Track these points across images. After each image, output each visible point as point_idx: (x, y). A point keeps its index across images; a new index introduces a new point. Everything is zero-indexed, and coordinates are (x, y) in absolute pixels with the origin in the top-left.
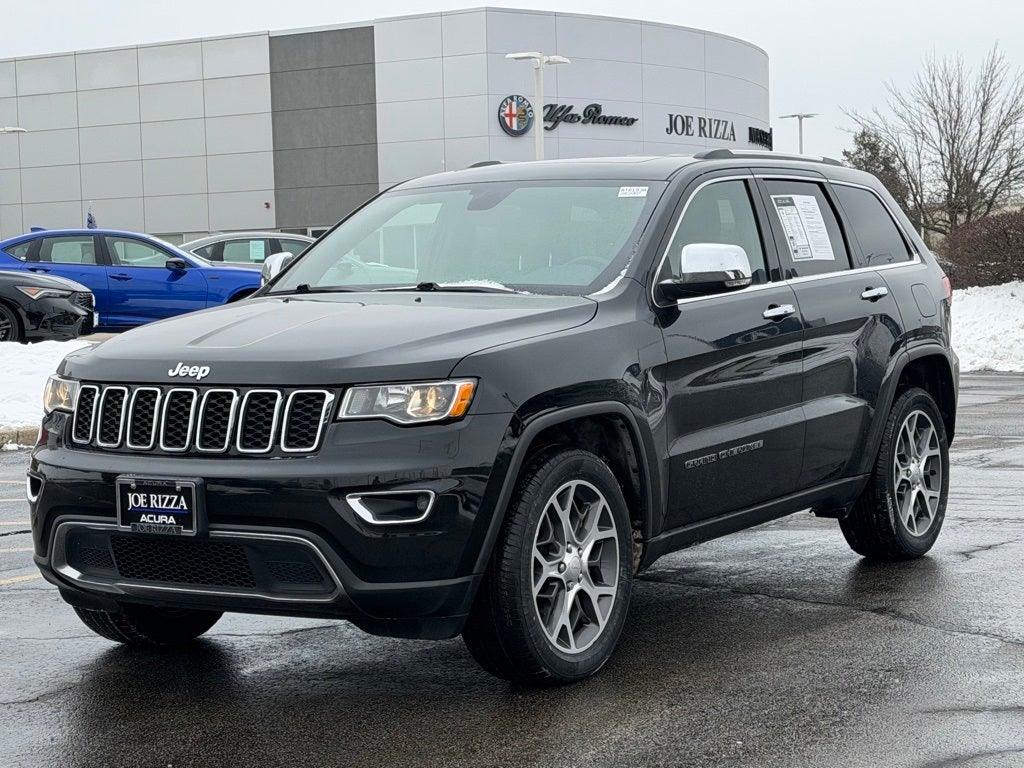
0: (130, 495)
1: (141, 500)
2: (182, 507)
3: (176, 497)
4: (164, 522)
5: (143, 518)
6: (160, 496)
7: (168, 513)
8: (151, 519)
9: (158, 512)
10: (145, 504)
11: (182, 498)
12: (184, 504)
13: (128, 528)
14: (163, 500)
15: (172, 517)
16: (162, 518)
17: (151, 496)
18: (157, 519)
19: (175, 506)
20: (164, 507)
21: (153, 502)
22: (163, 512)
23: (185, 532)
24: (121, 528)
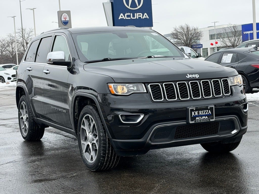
0: (193, 112)
1: (196, 113)
2: (210, 113)
3: (208, 111)
4: (204, 119)
5: (197, 118)
6: (203, 111)
7: (205, 116)
8: (199, 118)
9: (202, 116)
10: (197, 114)
12: (210, 112)
13: (193, 122)
14: (204, 112)
15: (206, 117)
16: (203, 117)
17: (200, 111)
18: (202, 118)
19: (207, 113)
20: (204, 114)
21: (200, 113)
22: (203, 116)
23: (211, 120)
24: (191, 122)
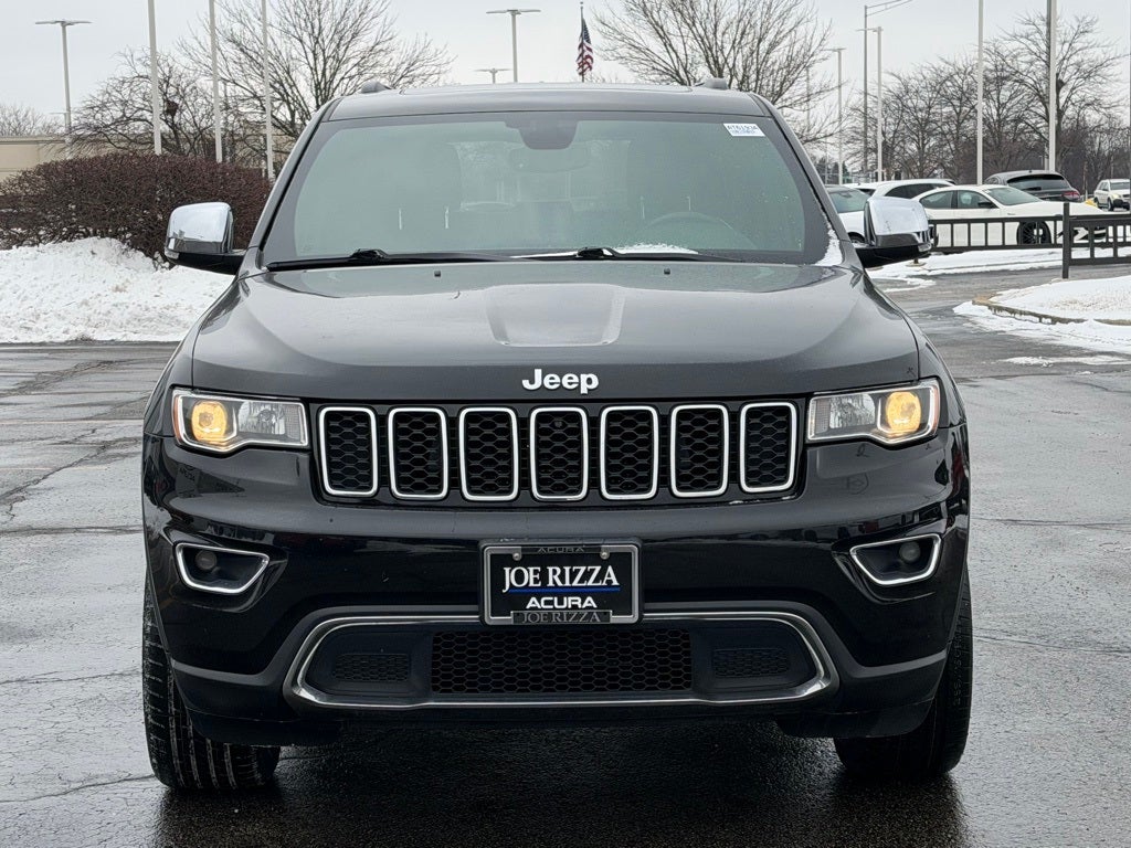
0: (507, 570)
1: (530, 576)
2: (609, 582)
3: (598, 568)
4: (575, 607)
5: (533, 602)
6: (567, 569)
7: (582, 593)
8: (547, 603)
9: (561, 593)
10: (536, 581)
11: (610, 569)
12: (613, 578)
13: (508, 619)
14: (573, 575)
15: (589, 599)
16: (569, 601)
17: (550, 569)
18: (561, 603)
19: (596, 580)
20: (575, 583)
21: (553, 578)
22: (573, 592)
23: (615, 619)
24: (492, 620)
